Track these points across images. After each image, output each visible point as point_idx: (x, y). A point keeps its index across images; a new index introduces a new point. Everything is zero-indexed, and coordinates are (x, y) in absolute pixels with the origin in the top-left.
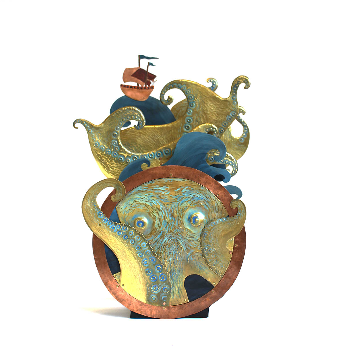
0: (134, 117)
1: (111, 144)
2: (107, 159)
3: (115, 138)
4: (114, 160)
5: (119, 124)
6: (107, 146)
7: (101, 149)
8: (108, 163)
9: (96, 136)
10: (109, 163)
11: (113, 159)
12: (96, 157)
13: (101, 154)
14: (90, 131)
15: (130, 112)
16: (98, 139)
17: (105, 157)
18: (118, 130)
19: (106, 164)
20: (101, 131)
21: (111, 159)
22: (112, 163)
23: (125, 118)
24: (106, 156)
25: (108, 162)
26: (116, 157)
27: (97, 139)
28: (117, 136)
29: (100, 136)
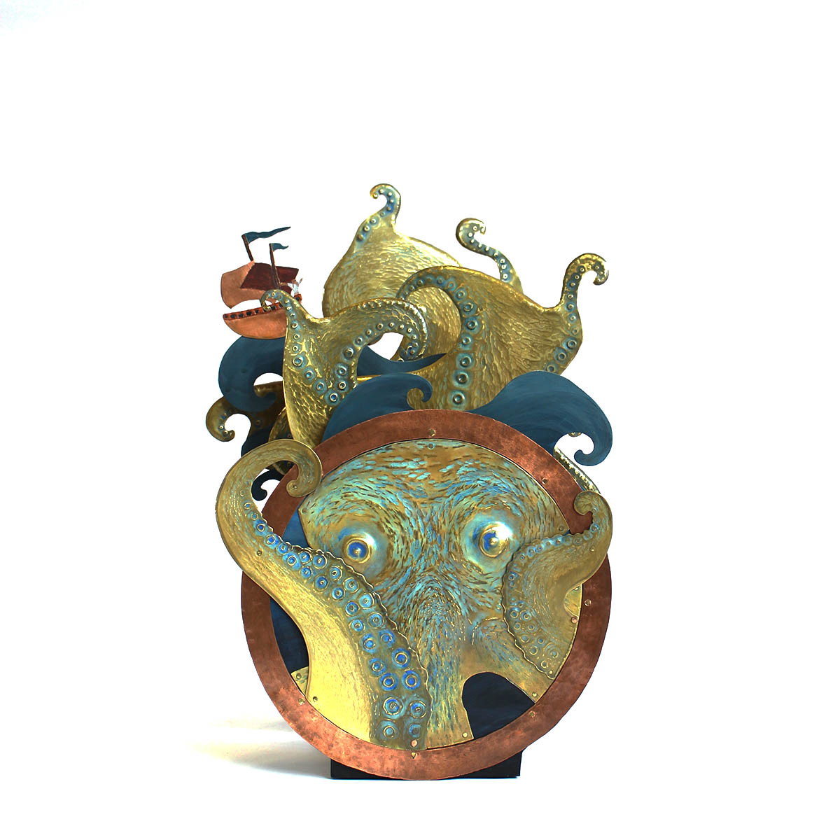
0: (406, 329)
1: (332, 372)
2: (312, 402)
3: (345, 360)
4: (327, 410)
5: (367, 334)
6: (322, 372)
7: (306, 376)
8: (310, 412)
9: (305, 341)
10: (313, 414)
11: (326, 407)
13: (301, 386)
14: (295, 325)
15: (401, 314)
16: (306, 351)
17: (309, 396)
18: (359, 344)
19: (305, 413)
20: (319, 334)
21: (320, 405)
22: (319, 415)
23: (383, 322)
24: (311, 395)
25: (312, 409)
26: (333, 404)
27: (304, 349)
28: (352, 357)
29: (313, 344)
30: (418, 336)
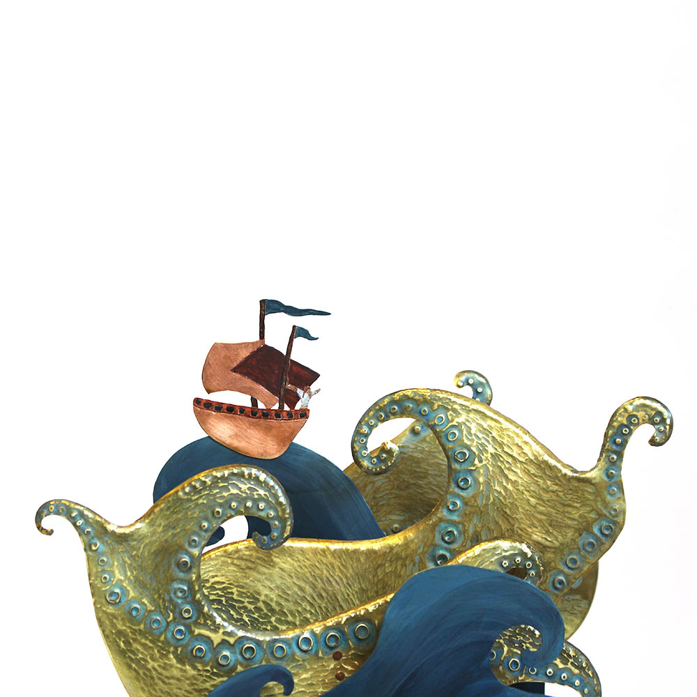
0: (255, 506)
1: (167, 598)
2: (150, 647)
3: (181, 575)
4: (174, 653)
5: (201, 528)
6: (153, 601)
7: (131, 614)
8: (151, 664)
9: (116, 563)
10: (156, 665)
11: (172, 649)
12: (111, 639)
13: (129, 631)
14: (96, 545)
15: (240, 485)
16: (122, 578)
17: (143, 641)
18: (195, 547)
19: (144, 667)
20: (133, 548)
21: (163, 649)
22: (165, 664)
23: (221, 505)
24: (147, 638)
25: (153, 659)
26: (181, 642)
27: (118, 576)
28: (191, 568)
29: (130, 565)
30: (276, 511)
